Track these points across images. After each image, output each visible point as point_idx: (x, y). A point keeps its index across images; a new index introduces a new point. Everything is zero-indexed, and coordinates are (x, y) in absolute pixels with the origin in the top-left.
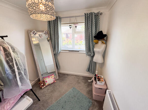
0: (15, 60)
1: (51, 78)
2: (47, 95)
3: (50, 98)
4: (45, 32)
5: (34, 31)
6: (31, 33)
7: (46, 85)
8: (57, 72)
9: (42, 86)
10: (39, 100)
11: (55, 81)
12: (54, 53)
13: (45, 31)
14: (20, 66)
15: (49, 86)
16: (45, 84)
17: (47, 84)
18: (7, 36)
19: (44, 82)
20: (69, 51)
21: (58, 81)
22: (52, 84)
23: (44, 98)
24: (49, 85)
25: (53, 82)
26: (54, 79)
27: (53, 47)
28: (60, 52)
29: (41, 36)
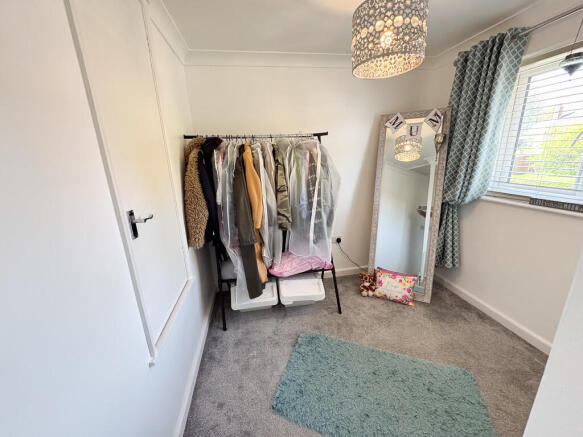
0: (320, 184)
1: (401, 281)
2: (363, 315)
3: (363, 326)
4: (436, 114)
5: (399, 115)
6: (388, 124)
7: (377, 293)
8: (435, 276)
9: (364, 287)
10: (340, 312)
11: (411, 304)
12: (447, 199)
13: (434, 112)
14: (325, 199)
15: (383, 302)
16: (373, 287)
17: (380, 291)
18: (326, 134)
19: (374, 280)
20: (533, 201)
21: (421, 310)
22: (395, 301)
23: (352, 315)
24: (384, 298)
25: (400, 297)
26: (409, 291)
27: (446, 175)
28: (476, 201)
29: (414, 130)
